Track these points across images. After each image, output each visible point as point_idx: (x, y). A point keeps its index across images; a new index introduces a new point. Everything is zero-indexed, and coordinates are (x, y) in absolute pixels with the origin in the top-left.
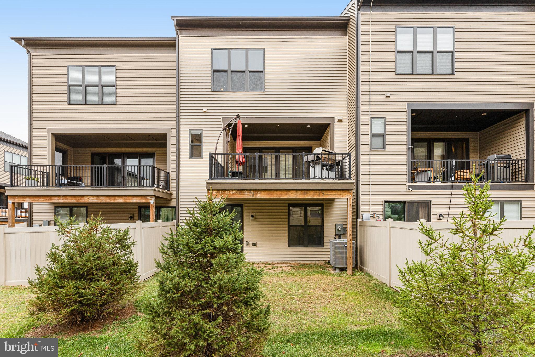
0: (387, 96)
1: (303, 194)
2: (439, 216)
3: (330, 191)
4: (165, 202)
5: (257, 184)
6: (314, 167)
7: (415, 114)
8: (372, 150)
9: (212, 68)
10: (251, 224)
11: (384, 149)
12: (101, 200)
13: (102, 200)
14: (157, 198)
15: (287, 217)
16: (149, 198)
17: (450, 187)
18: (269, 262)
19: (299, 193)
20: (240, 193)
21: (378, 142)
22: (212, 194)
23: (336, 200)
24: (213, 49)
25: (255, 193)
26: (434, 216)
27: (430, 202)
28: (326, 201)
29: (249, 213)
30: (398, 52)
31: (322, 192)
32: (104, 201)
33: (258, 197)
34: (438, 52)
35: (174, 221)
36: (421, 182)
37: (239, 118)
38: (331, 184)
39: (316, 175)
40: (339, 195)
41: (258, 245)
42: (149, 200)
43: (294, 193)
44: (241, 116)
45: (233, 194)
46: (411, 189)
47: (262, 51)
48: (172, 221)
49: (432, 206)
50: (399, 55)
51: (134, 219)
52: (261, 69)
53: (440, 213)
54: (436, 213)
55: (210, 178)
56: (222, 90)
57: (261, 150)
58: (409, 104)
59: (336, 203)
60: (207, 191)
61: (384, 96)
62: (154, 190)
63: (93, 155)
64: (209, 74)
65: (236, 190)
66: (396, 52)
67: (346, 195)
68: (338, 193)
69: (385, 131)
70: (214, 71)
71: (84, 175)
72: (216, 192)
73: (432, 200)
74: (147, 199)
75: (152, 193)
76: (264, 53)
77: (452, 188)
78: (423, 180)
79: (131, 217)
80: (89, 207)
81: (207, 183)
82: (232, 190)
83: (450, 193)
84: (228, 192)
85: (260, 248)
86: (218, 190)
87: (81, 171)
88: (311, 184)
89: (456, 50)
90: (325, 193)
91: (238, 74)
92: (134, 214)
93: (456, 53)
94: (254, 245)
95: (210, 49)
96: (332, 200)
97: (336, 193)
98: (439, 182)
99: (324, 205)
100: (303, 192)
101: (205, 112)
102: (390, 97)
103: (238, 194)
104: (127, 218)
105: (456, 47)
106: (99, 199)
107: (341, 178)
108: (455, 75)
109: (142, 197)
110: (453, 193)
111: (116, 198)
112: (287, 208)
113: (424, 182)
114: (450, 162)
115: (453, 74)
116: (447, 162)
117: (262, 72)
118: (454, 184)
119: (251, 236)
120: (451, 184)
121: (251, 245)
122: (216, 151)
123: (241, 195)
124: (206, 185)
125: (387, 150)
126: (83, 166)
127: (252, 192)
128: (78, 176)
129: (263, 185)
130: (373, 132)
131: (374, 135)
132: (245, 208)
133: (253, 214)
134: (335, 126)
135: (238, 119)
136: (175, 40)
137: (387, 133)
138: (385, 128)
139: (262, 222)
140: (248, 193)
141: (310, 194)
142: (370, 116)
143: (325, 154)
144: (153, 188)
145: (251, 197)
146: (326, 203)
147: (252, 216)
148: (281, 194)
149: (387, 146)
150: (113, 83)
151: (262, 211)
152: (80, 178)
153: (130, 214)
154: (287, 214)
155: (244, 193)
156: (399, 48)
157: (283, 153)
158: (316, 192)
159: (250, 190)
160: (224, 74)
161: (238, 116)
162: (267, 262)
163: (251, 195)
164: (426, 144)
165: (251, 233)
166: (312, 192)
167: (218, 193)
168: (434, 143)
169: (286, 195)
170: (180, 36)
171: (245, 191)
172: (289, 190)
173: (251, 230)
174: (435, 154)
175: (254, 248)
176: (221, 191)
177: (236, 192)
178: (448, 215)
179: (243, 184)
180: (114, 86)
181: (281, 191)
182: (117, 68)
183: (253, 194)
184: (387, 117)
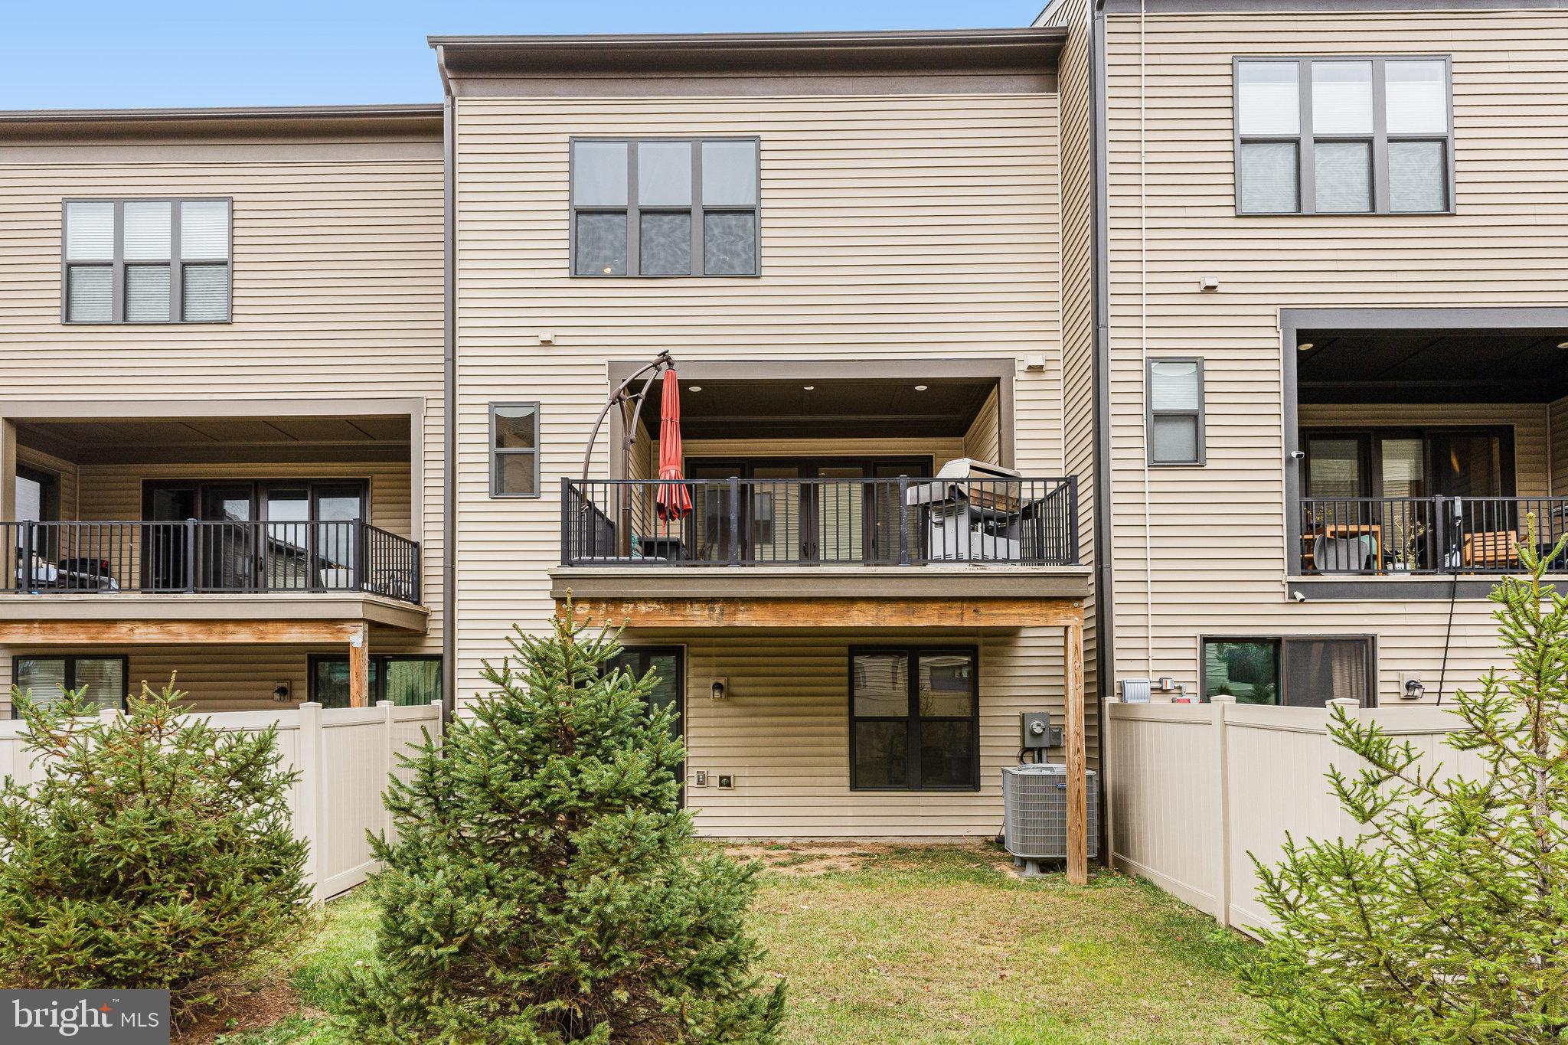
0: (1207, 288)
1: (902, 612)
2: (1408, 686)
3: (1002, 605)
4: (403, 640)
5: (736, 582)
6: (942, 524)
7: (1310, 346)
8: (1155, 465)
9: (570, 201)
10: (713, 712)
11: (1197, 461)
13: (179, 634)
14: (374, 626)
15: (845, 689)
16: (347, 626)
17: (1445, 588)
18: (780, 841)
19: (888, 610)
20: (672, 609)
21: (1176, 440)
22: (571, 616)
23: (1024, 633)
24: (575, 140)
25: (727, 611)
26: (1387, 686)
27: (1374, 638)
28: (986, 636)
29: (708, 676)
30: (1245, 141)
31: (973, 606)
33: (737, 624)
34: (1391, 140)
35: (437, 703)
36: (1337, 571)
37: (670, 364)
38: (1004, 581)
39: (951, 551)
40: (1033, 615)
41: (739, 782)
42: (346, 636)
43: (871, 609)
44: (674, 358)
45: (648, 614)
46: (1299, 596)
47: (752, 145)
48: (427, 701)
49: (1380, 654)
50: (1249, 154)
51: (291, 698)
52: (746, 200)
53: (1408, 677)
54: (1394, 677)
55: (566, 561)
56: (608, 271)
57: (747, 467)
58: (1286, 312)
59: (1022, 643)
60: (553, 604)
61: (1196, 288)
62: (365, 602)
63: (150, 487)
64: (561, 222)
66: (1238, 142)
67: (1062, 616)
68: (1032, 610)
69: (1202, 403)
70: (580, 212)
71: (116, 554)
72: (587, 606)
73: (1379, 632)
74: (340, 631)
75: (357, 611)
76: (759, 151)
77: (1452, 592)
78: (1343, 566)
79: (283, 691)
80: (132, 659)
81: (555, 578)
82: (646, 600)
83: (1447, 608)
84: (631, 606)
85: (747, 792)
86: (594, 601)
87: (106, 539)
88: (928, 581)
89: (1458, 133)
90: (983, 611)
91: (666, 218)
92: (291, 681)
93: (1458, 145)
94: (726, 782)
95: (566, 138)
96: (1010, 635)
97: (1024, 611)
98: (1405, 570)
99: (981, 650)
100: (903, 605)
101: (547, 343)
102: (1219, 290)
103: (667, 613)
104: (270, 693)
105: (1458, 122)
106: (169, 632)
107: (1039, 557)
108: (1454, 215)
109: (322, 625)
110: (1457, 608)
111: (231, 627)
112: (846, 660)
113: (1349, 571)
114: (1445, 504)
115: (1447, 211)
116: (1433, 505)
117: (751, 211)
118: (1460, 578)
119: (712, 752)
120: (1451, 578)
121: (716, 782)
122: (586, 472)
123: (678, 618)
124: (550, 586)
125: (1209, 465)
126: (115, 523)
127: (717, 607)
128: (95, 555)
129: (756, 582)
130: (1157, 406)
131: (1161, 417)
132: (692, 660)
133: (722, 681)
134: (1016, 386)
135: (664, 365)
136: (441, 114)
137: (1208, 409)
138: (1202, 393)
139: (755, 705)
140: (703, 609)
141: (928, 612)
142: (1145, 354)
143: (981, 480)
144: (362, 596)
145: (714, 624)
146: (986, 644)
147: (718, 686)
148: (824, 614)
149: (1209, 454)
150: (223, 254)
151: (755, 669)
152: (102, 562)
153: (279, 680)
154: (845, 679)
155: (688, 611)
156: (1246, 129)
157: (829, 476)
158: (951, 608)
159: (710, 601)
160: (617, 219)
161: (665, 357)
162: (774, 840)
163: (715, 616)
164: (1352, 445)
165: (713, 742)
166: (937, 606)
167: (593, 611)
168: (1384, 442)
169: (841, 616)
170: (457, 99)
171: (691, 604)
172: (852, 600)
173: (713, 732)
174: (1387, 477)
175: (725, 793)
176: (604, 605)
177: (658, 607)
178: (1441, 682)
179: (687, 582)
180: (225, 264)
181: (823, 604)
182: (236, 206)
183: (722, 614)
184: (1207, 355)
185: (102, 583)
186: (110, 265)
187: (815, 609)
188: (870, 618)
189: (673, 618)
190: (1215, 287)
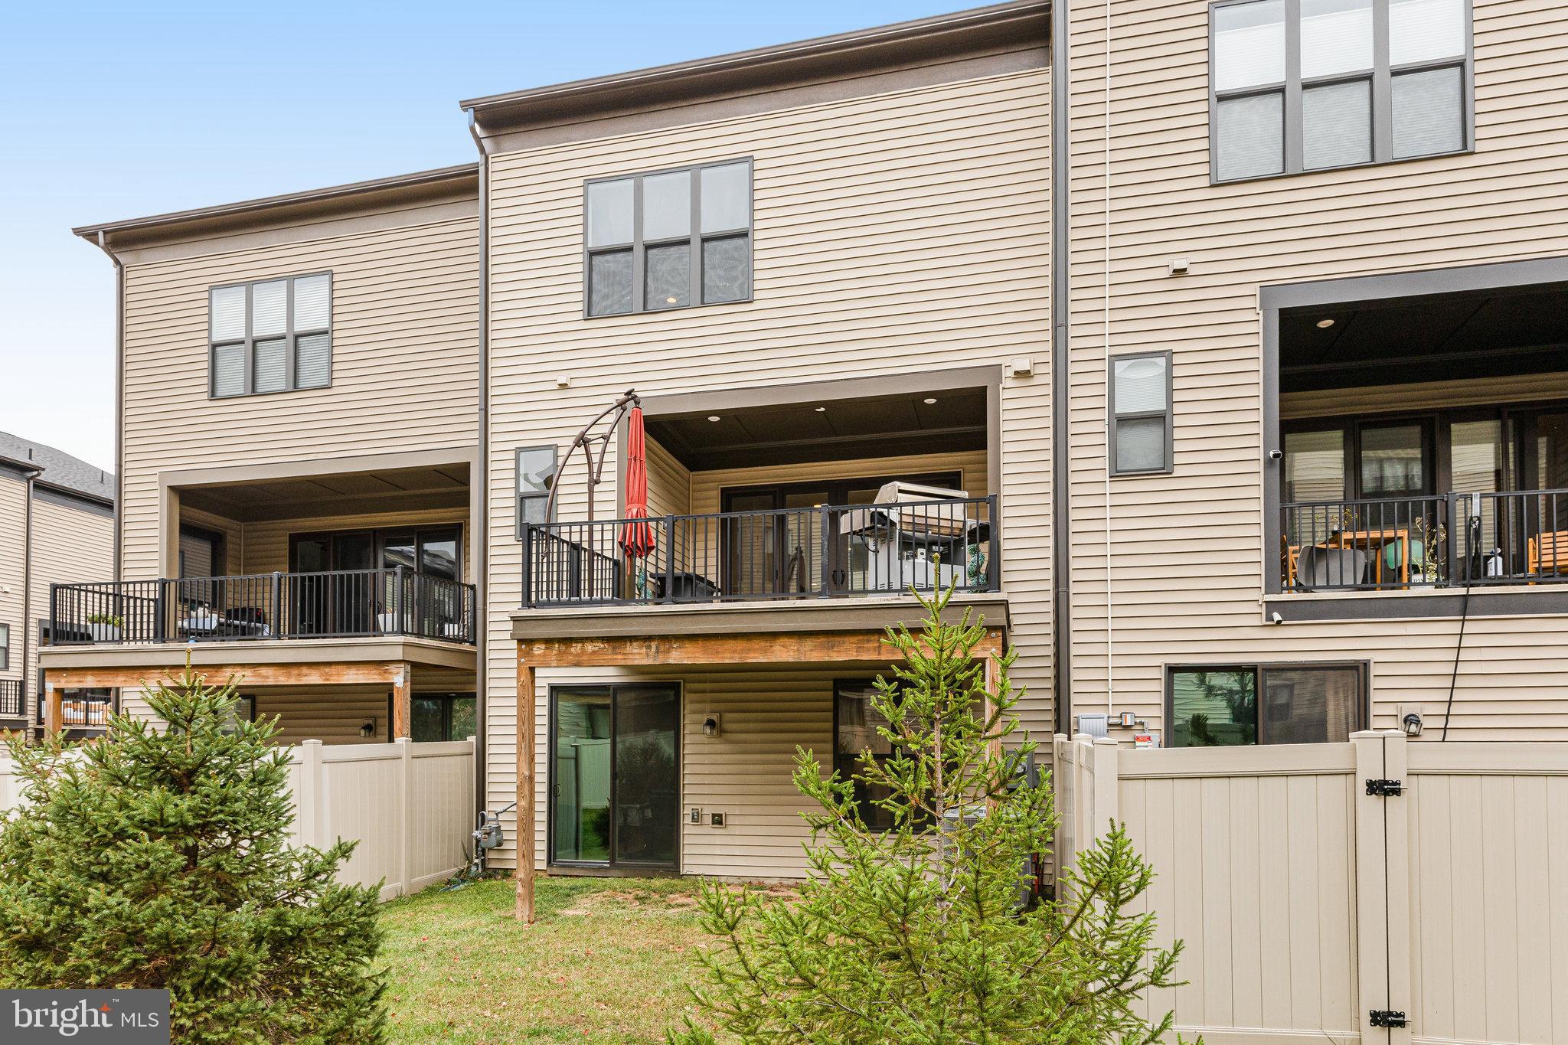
0: (1175, 271)
1: (822, 647)
2: (1407, 721)
5: (668, 619)
6: (876, 552)
7: (1330, 322)
8: (1118, 474)
9: (585, 243)
10: (707, 749)
11: (1164, 469)
12: (264, 677)
13: (268, 677)
14: (415, 665)
15: (830, 725)
16: (392, 668)
17: (1458, 604)
18: (767, 882)
19: (809, 644)
20: (614, 648)
21: (1141, 445)
22: (528, 654)
24: (589, 182)
25: (662, 648)
26: (1383, 722)
27: (1366, 664)
29: (702, 712)
30: (1222, 98)
32: (271, 682)
33: (671, 661)
34: (1395, 73)
35: (472, 739)
36: (1328, 587)
37: (637, 403)
39: (883, 580)
41: (730, 820)
42: (391, 677)
43: (793, 644)
44: (639, 395)
45: (594, 652)
46: (1277, 617)
47: (746, 166)
48: (462, 737)
49: (1374, 683)
50: (1226, 112)
51: (375, 735)
52: (742, 224)
53: (1407, 710)
54: (1391, 710)
55: (527, 602)
57: (778, 496)
58: (1267, 291)
60: (514, 644)
61: (1163, 273)
62: (405, 644)
63: (295, 539)
64: (576, 264)
65: (602, 639)
66: (1213, 100)
69: (1170, 402)
70: (593, 253)
71: (267, 602)
72: (543, 647)
73: (1374, 657)
74: (386, 672)
75: (398, 653)
76: (752, 171)
77: (1464, 607)
78: (1335, 581)
79: (368, 728)
80: (259, 699)
81: (514, 619)
82: (591, 639)
83: (1456, 628)
84: (580, 645)
85: (737, 830)
86: (549, 641)
87: (260, 589)
88: (847, 613)
89: (1476, 54)
91: (673, 249)
92: (375, 718)
93: (1479, 67)
94: (718, 820)
95: (580, 182)
98: (1424, 583)
100: (822, 639)
101: (563, 386)
102: (1190, 272)
103: (610, 651)
104: (355, 730)
105: (1477, 41)
106: (259, 676)
108: (1472, 153)
109: (372, 667)
110: (1469, 627)
111: (304, 670)
112: (831, 693)
113: (1341, 586)
115: (1466, 151)
117: (744, 235)
118: (1473, 591)
119: (706, 790)
120: (1462, 591)
121: (708, 820)
123: (619, 657)
124: (510, 626)
125: (1178, 471)
126: (259, 576)
127: (654, 644)
128: (252, 604)
129: (688, 619)
130: (1121, 409)
131: (1125, 421)
132: (687, 695)
133: (715, 717)
134: (1003, 395)
135: (631, 404)
136: (477, 172)
137: (1178, 409)
138: (1170, 391)
139: (745, 742)
140: (641, 647)
141: (847, 646)
142: (1107, 352)
143: (913, 504)
144: (401, 639)
145: (650, 662)
147: (711, 723)
148: (749, 650)
149: (1178, 459)
150: (325, 324)
151: (744, 705)
152: (257, 610)
153: (367, 718)
154: (830, 715)
155: (628, 649)
158: (869, 641)
159: (647, 639)
160: (623, 256)
161: (631, 397)
162: (761, 880)
163: (651, 654)
164: (1415, 431)
165: (707, 779)
166: (855, 639)
167: (548, 652)
168: (1454, 426)
169: (765, 651)
170: (490, 156)
171: (631, 642)
172: (775, 635)
173: (707, 769)
174: (1457, 467)
175: (718, 831)
176: (557, 645)
177: (602, 646)
178: (1448, 716)
179: (625, 620)
180: (326, 332)
181: (749, 640)
182: (336, 278)
183: (657, 652)
184: (1176, 347)
185: (257, 629)
186: (242, 342)
187: (741, 644)
188: (792, 653)
189: (615, 657)
190: (1185, 270)
